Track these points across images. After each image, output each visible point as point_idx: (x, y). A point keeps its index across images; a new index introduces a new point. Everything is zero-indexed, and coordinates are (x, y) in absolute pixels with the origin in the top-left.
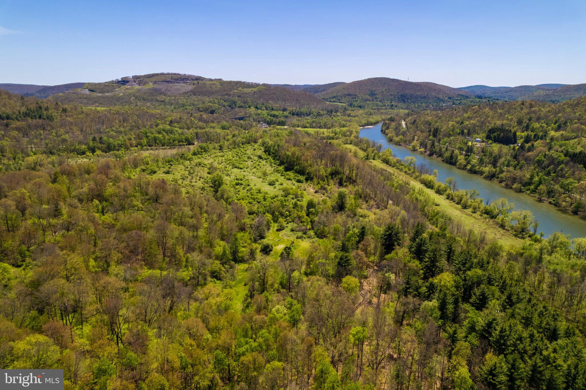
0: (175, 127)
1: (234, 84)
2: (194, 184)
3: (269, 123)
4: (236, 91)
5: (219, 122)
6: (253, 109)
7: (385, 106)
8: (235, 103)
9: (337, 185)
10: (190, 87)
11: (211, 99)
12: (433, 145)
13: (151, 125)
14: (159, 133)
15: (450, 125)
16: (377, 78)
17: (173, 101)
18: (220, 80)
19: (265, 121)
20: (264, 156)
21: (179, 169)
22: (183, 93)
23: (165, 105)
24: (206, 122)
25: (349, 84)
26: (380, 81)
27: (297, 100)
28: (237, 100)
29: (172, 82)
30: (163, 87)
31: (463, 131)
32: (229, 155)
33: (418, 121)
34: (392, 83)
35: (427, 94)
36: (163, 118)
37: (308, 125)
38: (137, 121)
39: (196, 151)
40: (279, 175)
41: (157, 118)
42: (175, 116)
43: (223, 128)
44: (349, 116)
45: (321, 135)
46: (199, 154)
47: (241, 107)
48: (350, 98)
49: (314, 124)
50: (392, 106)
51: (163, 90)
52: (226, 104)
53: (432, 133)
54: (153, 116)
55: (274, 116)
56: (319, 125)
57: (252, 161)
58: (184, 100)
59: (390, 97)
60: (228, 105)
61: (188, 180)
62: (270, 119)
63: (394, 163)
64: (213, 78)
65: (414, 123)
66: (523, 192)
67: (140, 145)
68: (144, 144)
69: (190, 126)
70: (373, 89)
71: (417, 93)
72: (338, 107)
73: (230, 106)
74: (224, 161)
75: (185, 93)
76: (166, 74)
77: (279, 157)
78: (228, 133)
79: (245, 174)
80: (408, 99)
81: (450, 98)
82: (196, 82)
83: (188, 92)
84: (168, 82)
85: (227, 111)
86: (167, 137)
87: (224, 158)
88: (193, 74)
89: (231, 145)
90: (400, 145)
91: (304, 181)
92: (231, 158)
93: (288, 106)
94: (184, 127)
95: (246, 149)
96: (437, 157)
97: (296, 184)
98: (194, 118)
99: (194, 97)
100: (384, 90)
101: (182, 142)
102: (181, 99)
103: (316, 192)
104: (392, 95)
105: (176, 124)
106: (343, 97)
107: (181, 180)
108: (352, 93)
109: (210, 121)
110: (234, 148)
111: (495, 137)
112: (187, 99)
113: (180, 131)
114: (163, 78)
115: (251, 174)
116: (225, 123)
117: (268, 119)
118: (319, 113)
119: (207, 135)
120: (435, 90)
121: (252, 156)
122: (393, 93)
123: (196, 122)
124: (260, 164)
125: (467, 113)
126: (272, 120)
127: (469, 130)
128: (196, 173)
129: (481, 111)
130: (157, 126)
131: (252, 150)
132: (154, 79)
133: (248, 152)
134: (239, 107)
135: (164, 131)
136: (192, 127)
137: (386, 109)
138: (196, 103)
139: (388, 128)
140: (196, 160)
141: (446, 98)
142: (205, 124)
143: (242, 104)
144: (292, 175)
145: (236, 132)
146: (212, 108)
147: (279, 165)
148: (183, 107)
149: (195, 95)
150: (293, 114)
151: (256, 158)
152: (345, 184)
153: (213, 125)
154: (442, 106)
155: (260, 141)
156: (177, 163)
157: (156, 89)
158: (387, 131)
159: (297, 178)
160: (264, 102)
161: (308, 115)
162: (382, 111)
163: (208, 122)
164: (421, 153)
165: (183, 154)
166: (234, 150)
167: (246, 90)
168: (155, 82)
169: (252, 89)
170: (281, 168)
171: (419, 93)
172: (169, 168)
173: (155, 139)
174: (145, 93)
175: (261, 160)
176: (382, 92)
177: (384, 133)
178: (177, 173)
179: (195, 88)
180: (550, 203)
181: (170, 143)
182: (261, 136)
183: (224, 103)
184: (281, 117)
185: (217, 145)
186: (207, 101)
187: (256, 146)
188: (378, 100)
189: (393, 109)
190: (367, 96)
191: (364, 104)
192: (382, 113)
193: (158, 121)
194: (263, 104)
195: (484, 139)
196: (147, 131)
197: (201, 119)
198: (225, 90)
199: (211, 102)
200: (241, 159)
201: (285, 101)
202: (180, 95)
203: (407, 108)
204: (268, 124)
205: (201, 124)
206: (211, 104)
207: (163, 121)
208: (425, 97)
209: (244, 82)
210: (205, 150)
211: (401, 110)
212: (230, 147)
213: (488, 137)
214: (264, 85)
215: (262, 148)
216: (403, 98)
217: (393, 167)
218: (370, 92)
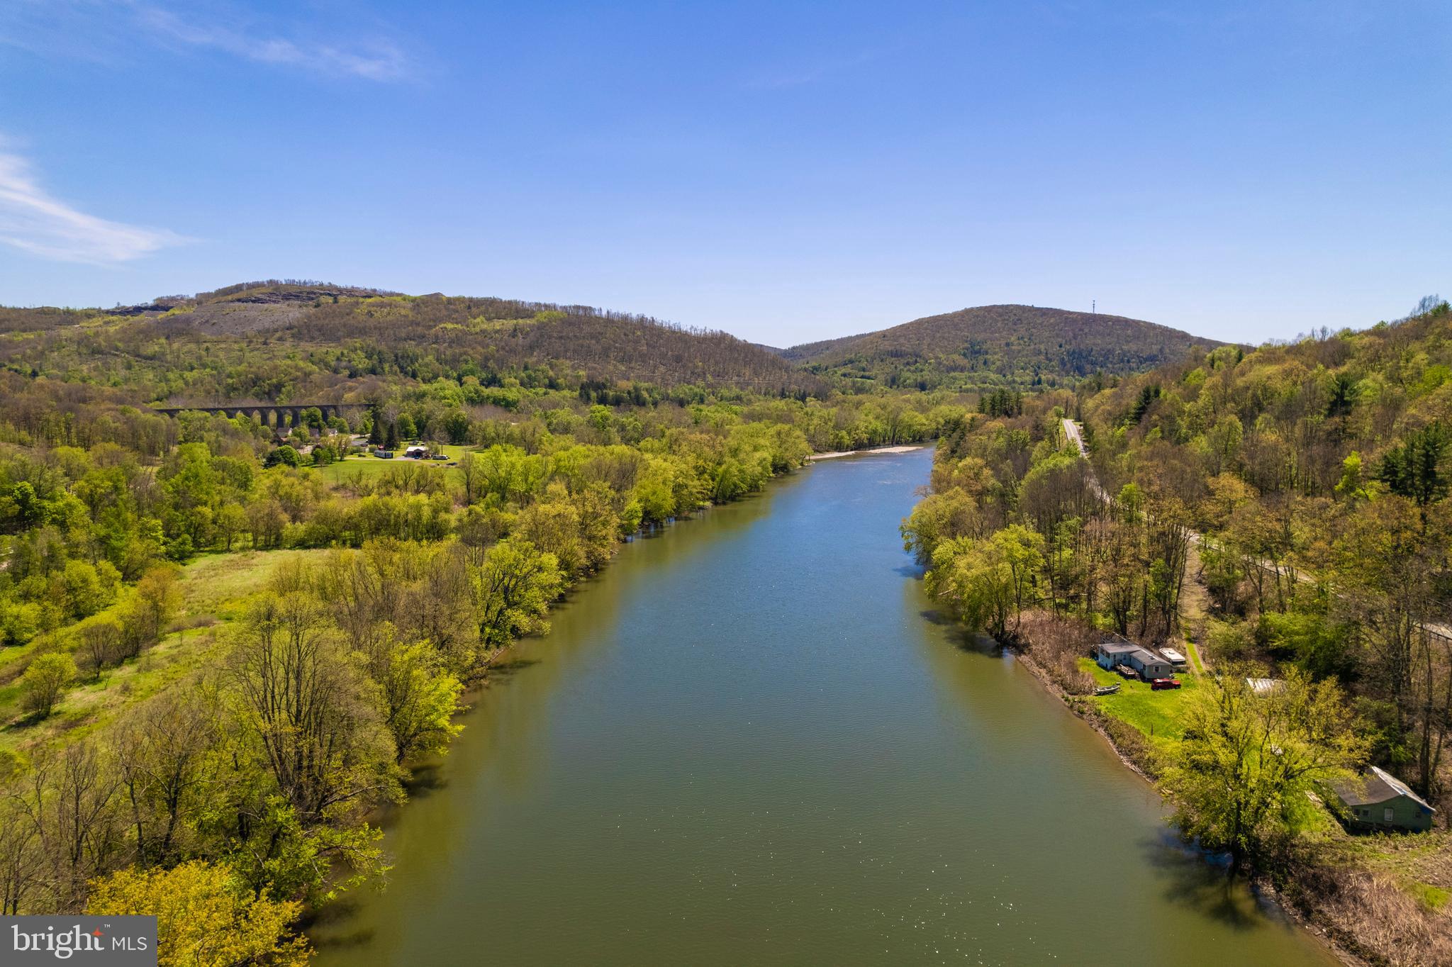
1: (463, 308)
10: (293, 313)
16: (994, 307)
22: (255, 333)
26: (1001, 315)
34: (1041, 320)
48: (899, 361)
50: (1038, 382)
59: (1034, 360)
70: (980, 337)
71: (1126, 347)
75: (265, 331)
99: (285, 346)
100: (1013, 339)
108: (907, 348)
122: (1042, 347)
167: (495, 324)
169: (518, 320)
176: (1007, 345)
188: (993, 367)
190: (956, 357)
191: (937, 379)
198: (412, 324)
216: (1079, 363)
218: (966, 345)
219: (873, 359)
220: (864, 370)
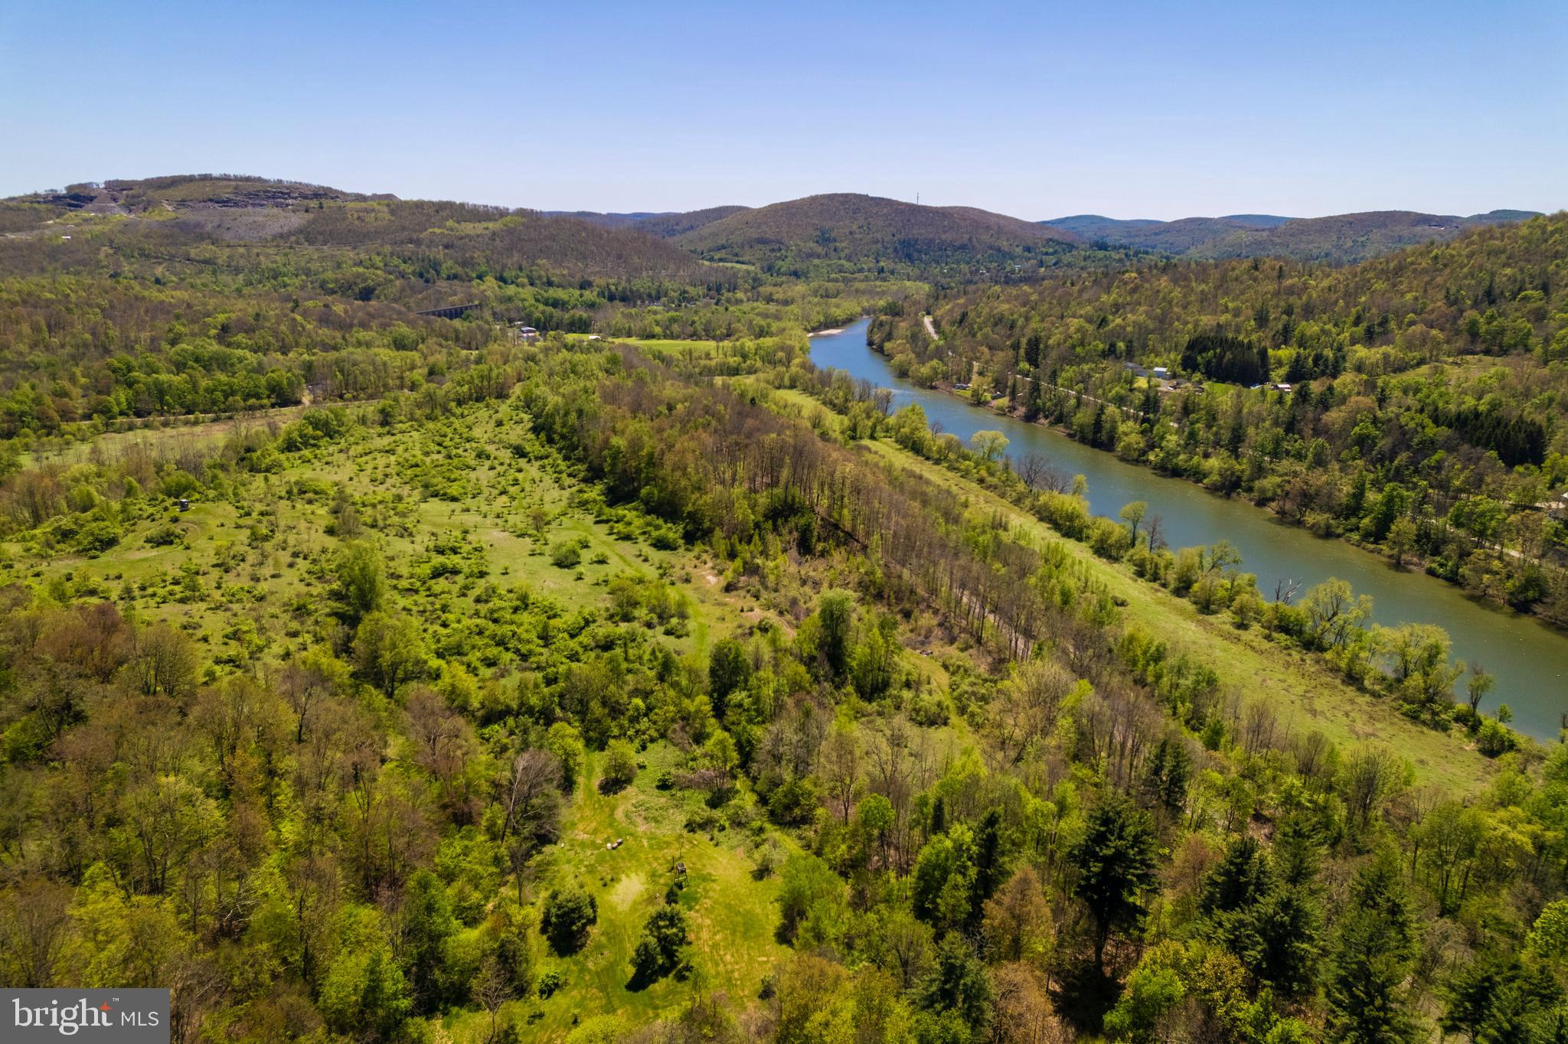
0: (239, 346)
1: (431, 211)
2: (263, 587)
3: (542, 326)
4: (437, 231)
5: (384, 326)
6: (490, 282)
7: (861, 271)
8: (436, 266)
9: (794, 552)
10: (296, 220)
11: (362, 256)
12: (1036, 389)
13: (153, 340)
14: (180, 367)
15: (1072, 329)
16: (836, 195)
17: (242, 262)
18: (389, 197)
19: (529, 320)
20: (534, 447)
21: (213, 523)
22: (274, 238)
23: (214, 272)
24: (344, 326)
25: (760, 210)
26: (842, 204)
27: (619, 257)
28: (440, 256)
29: (236, 204)
30: (208, 217)
31: (1113, 346)
32: (413, 442)
33: (972, 315)
34: (874, 210)
35: (970, 240)
36: (194, 316)
37: (658, 330)
38: (100, 330)
39: (295, 435)
40: (590, 519)
41: (178, 317)
42: (241, 309)
43: (399, 345)
44: (769, 299)
45: (703, 362)
46: (306, 444)
47: (455, 277)
48: (766, 248)
49: (676, 328)
50: (881, 271)
51: (209, 227)
52: (408, 268)
53: (1022, 352)
54: (161, 309)
55: (556, 303)
56: (690, 330)
57: (492, 468)
58: (278, 258)
59: (874, 248)
60: (414, 273)
61: (245, 568)
62: (543, 313)
63: (939, 451)
64: (369, 193)
65: (961, 321)
66: (1339, 536)
67: (102, 412)
68: (116, 410)
69: (289, 339)
70: (828, 224)
71: (944, 237)
72: (735, 275)
73: (421, 275)
74: (392, 470)
75: (281, 236)
76: (217, 179)
77: (585, 449)
78: (413, 361)
79: (470, 519)
80: (919, 251)
81: (1028, 249)
82: (313, 204)
83: (290, 234)
84: (225, 203)
85: (412, 288)
86: (204, 383)
87: (393, 458)
88: (305, 181)
89: (419, 406)
90: (932, 388)
91: (681, 542)
92: (420, 456)
93: (595, 274)
94: (269, 344)
95: (470, 419)
96: (1051, 424)
97: (656, 555)
98: (305, 314)
99: (309, 250)
100: (855, 227)
101: (258, 397)
102: (267, 256)
103: (729, 588)
104: (876, 242)
105: (240, 338)
106: (747, 248)
107: (216, 573)
108: (770, 235)
109: (355, 322)
110: (429, 418)
111: (1209, 362)
112: (286, 255)
113: (252, 358)
114: (208, 190)
115: (490, 520)
116: (404, 329)
117: (537, 315)
118: (685, 292)
119: (342, 371)
120: (988, 228)
121: (490, 449)
122: (879, 236)
123: (309, 327)
124: (520, 476)
125: (1108, 291)
126: (551, 317)
127: (1131, 342)
128: (279, 537)
129: (1147, 285)
130: (173, 343)
131: (492, 423)
132: (179, 193)
133: (477, 432)
134: (449, 278)
135: (197, 360)
136: (297, 345)
137: (867, 279)
138: (314, 266)
139: (889, 337)
140: (295, 472)
141: (1019, 250)
142: (338, 334)
143: (459, 269)
144: (638, 522)
145: (440, 358)
146: (365, 280)
147: (585, 480)
148: (275, 278)
149: (311, 242)
150: (612, 298)
151: (506, 455)
152: (820, 547)
153: (363, 335)
154: (1013, 272)
155: (517, 390)
156: (212, 493)
157: (184, 223)
158: (888, 345)
159: (655, 534)
160: (524, 263)
161: (654, 297)
162: (857, 285)
163: (351, 326)
164: (1002, 412)
165: (249, 450)
166: (431, 425)
167: (469, 228)
168: (182, 203)
169: (485, 224)
170: (594, 492)
171: (947, 237)
172: (175, 520)
173: (160, 392)
174: (147, 236)
175: (522, 462)
176: (851, 233)
177: (880, 350)
178: (202, 542)
179: (314, 221)
180: (1431, 572)
181: (214, 402)
182: (519, 374)
183: (403, 266)
184: (575, 307)
185: (371, 408)
186: (350, 263)
187: (504, 409)
188: (843, 255)
189: (884, 280)
190: (812, 244)
191: (804, 267)
192: (857, 291)
193: (179, 328)
194: (521, 269)
195: (1179, 370)
196: (135, 363)
197: (326, 319)
198: (404, 228)
199: (361, 263)
200: (456, 461)
201: (585, 258)
202: (264, 242)
203: (921, 278)
204: (537, 327)
205: (324, 333)
206: (361, 270)
207: (196, 328)
208: (963, 247)
209: (462, 205)
210: (328, 430)
211: (908, 283)
212: (418, 413)
213: (1189, 364)
214: (521, 212)
215: (526, 417)
216: (908, 251)
217: (937, 462)
218: (818, 232)
220: (737, 255)
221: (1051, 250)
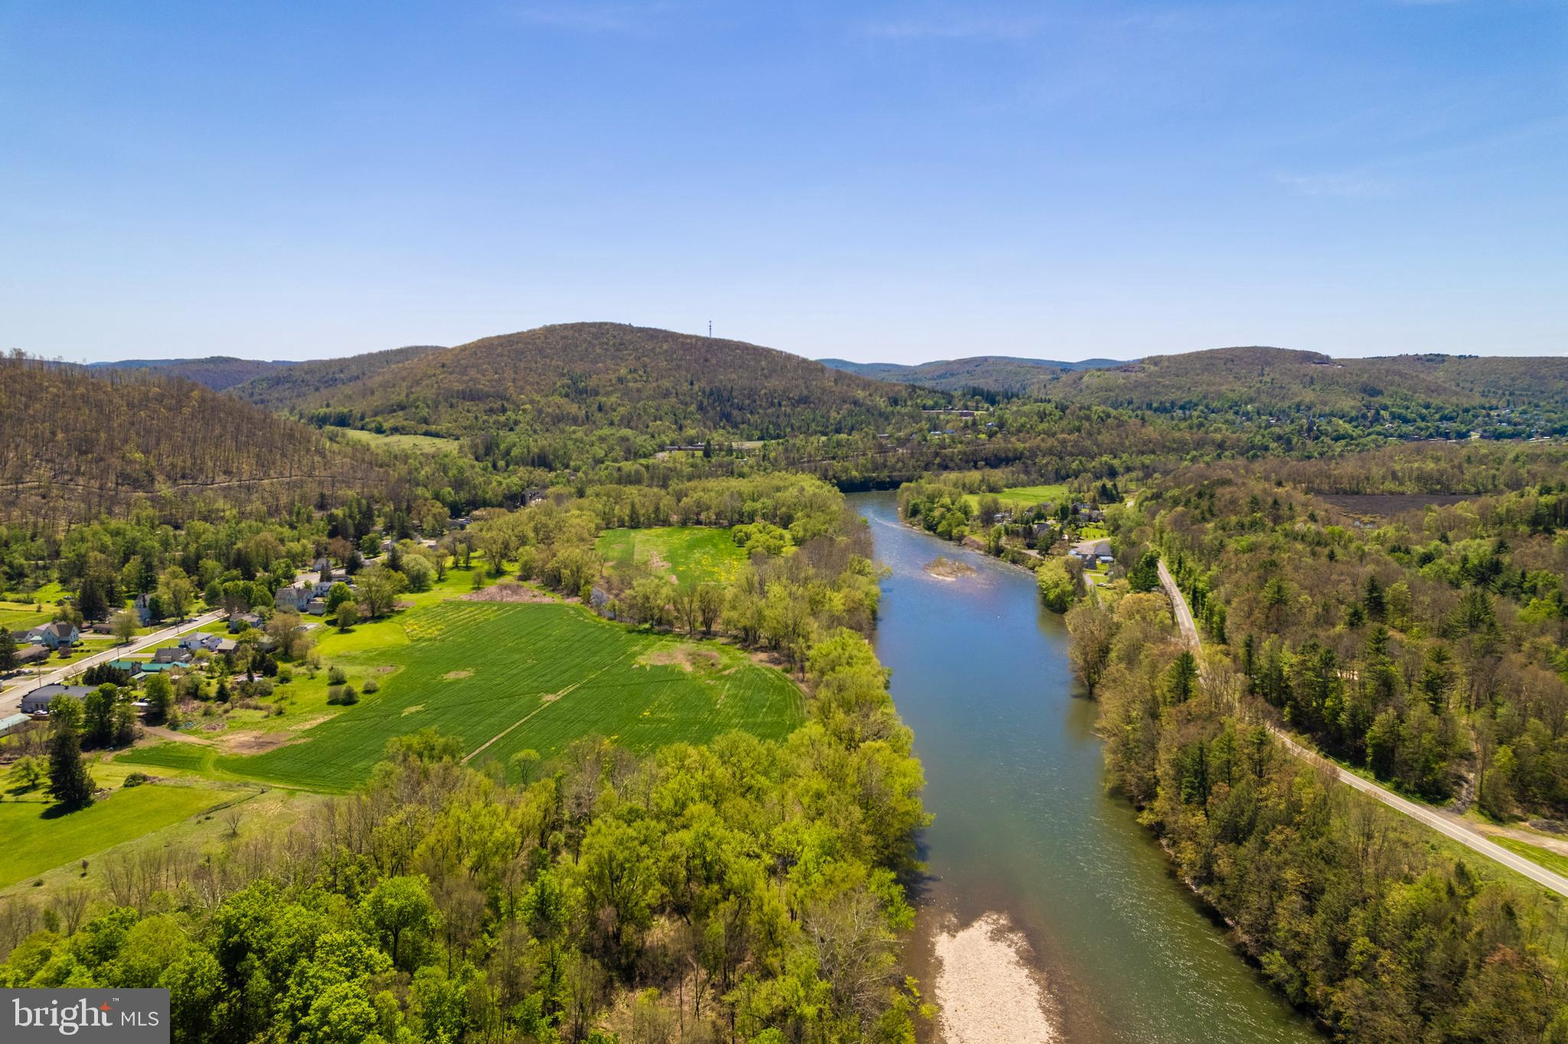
16: (583, 324)
26: (596, 336)
34: (649, 346)
48: (478, 408)
70: (579, 368)
71: (768, 384)
104: (666, 395)
108: (483, 385)
122: (666, 384)
141: (882, 403)
171: (774, 383)
176: (620, 380)
190: (557, 399)
208: (804, 400)
218: (566, 381)
219: (436, 405)
220: (426, 421)
221: (930, 403)
